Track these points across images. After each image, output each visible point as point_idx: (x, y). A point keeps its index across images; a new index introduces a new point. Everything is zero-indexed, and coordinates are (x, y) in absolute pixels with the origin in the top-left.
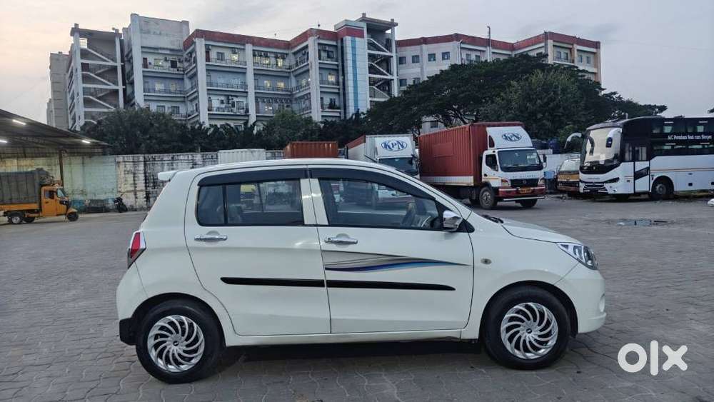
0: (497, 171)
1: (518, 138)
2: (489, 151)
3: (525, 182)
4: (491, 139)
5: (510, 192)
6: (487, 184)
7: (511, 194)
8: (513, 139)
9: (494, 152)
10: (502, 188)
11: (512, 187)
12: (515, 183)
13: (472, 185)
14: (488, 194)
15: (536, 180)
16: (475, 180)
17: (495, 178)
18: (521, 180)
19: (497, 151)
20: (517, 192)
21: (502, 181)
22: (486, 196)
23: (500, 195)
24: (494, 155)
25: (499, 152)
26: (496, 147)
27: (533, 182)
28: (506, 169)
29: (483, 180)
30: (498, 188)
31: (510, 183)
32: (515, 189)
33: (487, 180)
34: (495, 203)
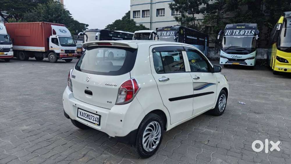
0: (59, 45)
1: (65, 32)
2: (53, 36)
3: (70, 51)
4: (54, 31)
5: (64, 55)
6: (53, 52)
7: (65, 56)
8: (64, 32)
9: (56, 37)
10: (61, 53)
11: (66, 53)
12: (67, 51)
13: (44, 51)
14: (53, 56)
15: (74, 51)
16: (46, 49)
17: (57, 49)
18: (69, 50)
19: (58, 37)
20: (67, 55)
21: (61, 50)
22: (52, 56)
23: (60, 56)
24: (57, 39)
25: (59, 37)
26: (57, 34)
27: (73, 51)
28: (63, 45)
29: (50, 49)
30: (59, 53)
31: (64, 51)
32: (66, 54)
33: (52, 50)
34: (57, 60)
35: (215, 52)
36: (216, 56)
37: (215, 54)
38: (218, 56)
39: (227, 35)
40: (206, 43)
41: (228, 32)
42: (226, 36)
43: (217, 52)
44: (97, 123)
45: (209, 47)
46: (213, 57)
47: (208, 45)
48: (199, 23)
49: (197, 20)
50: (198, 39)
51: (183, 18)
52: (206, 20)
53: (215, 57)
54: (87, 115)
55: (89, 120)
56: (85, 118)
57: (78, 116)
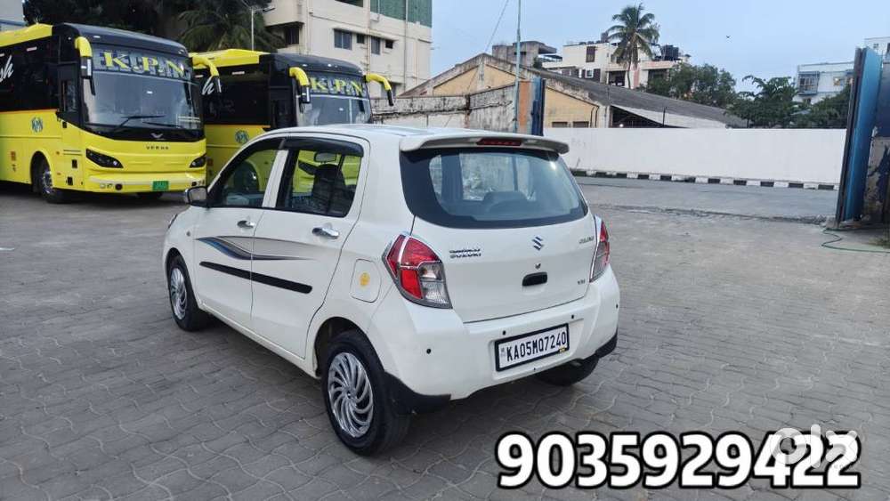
44: (562, 346)
54: (531, 345)
55: (540, 354)
56: (526, 358)
57: (499, 369)
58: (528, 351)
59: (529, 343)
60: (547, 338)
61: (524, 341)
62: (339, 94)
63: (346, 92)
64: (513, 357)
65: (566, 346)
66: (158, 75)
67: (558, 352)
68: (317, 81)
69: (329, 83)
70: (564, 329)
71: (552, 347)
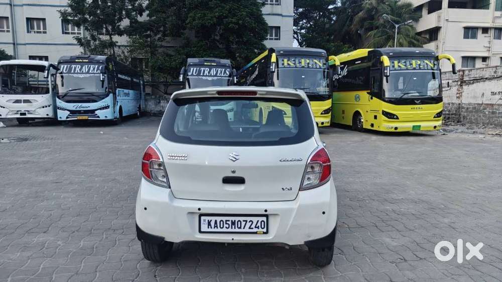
35: (156, 102)
36: (158, 108)
37: (156, 105)
38: (162, 108)
39: (192, 75)
40: (142, 87)
41: (193, 70)
42: (189, 77)
43: (158, 101)
44: (260, 230)
45: (146, 94)
46: (153, 109)
47: (144, 90)
48: (123, 52)
49: (119, 46)
50: (132, 80)
51: (92, 42)
52: (133, 48)
53: (156, 110)
54: (230, 223)
55: (237, 230)
56: (224, 230)
57: (200, 232)
58: (227, 226)
59: (229, 221)
60: (246, 221)
61: (224, 219)
62: (414, 69)
63: (420, 68)
64: (213, 226)
65: (265, 230)
66: (308, 67)
67: (256, 233)
68: (399, 62)
69: (408, 63)
70: (264, 219)
71: (250, 228)
